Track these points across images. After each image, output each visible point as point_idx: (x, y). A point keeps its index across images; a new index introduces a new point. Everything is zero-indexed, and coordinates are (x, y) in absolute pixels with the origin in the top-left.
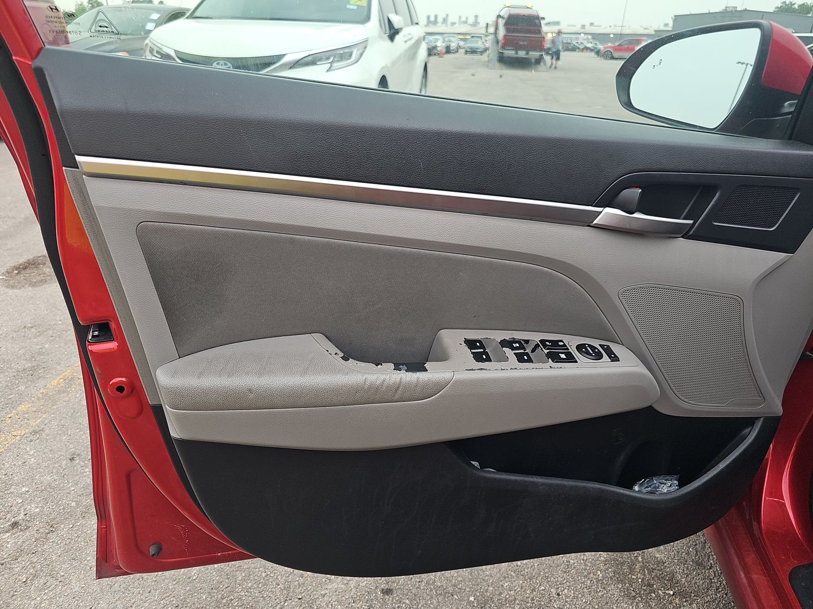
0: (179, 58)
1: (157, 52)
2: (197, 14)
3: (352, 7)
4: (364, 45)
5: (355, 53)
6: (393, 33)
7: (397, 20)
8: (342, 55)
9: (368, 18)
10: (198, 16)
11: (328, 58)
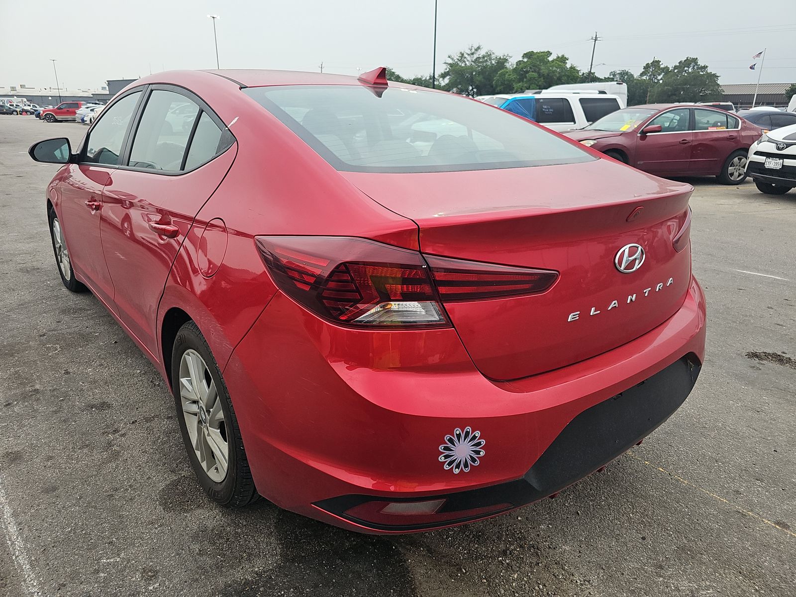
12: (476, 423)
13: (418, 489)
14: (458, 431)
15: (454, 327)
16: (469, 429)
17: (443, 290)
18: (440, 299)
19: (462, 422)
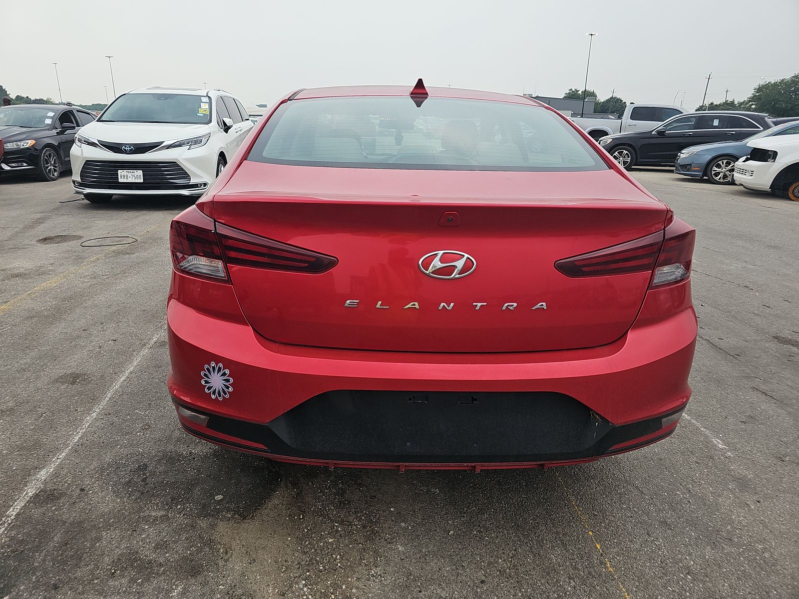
0: (101, 144)
1: (84, 141)
2: (103, 118)
3: (200, 115)
4: (209, 135)
5: (204, 141)
6: (227, 128)
7: (228, 121)
8: (196, 142)
9: (210, 121)
10: (103, 120)
11: (188, 143)
12: (228, 363)
13: (199, 404)
14: (213, 364)
15: (232, 284)
16: (221, 365)
17: (233, 254)
18: (227, 260)
19: (218, 359)
